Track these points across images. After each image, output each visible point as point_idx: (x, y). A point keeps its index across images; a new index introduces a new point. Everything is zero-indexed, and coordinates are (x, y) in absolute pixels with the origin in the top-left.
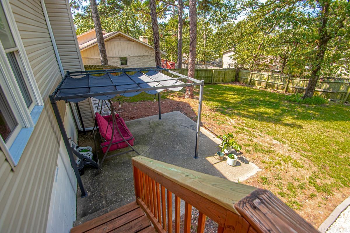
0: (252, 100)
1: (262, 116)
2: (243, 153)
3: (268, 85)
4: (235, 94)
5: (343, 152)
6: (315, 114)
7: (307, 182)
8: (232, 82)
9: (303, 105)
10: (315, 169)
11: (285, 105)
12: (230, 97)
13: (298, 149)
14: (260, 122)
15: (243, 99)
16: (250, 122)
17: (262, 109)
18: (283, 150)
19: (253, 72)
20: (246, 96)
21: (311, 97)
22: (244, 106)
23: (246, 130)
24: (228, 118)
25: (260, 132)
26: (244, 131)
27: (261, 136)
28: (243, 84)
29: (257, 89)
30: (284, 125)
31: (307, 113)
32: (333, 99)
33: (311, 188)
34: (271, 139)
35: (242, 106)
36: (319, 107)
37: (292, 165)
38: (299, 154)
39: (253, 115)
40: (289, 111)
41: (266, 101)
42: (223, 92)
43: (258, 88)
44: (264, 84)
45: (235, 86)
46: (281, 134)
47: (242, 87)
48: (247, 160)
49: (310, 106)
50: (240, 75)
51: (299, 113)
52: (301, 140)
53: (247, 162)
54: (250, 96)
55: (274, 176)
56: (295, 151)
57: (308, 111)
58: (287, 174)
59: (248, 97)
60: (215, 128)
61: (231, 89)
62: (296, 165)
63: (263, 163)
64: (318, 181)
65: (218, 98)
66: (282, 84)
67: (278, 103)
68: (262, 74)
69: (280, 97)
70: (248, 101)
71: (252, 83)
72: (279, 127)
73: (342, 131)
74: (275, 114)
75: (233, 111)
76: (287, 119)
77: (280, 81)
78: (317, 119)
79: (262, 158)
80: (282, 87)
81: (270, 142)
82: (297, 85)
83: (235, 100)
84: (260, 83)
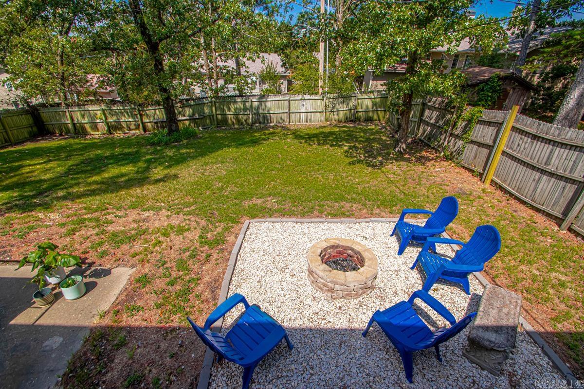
0: (91, 161)
1: (116, 182)
2: (94, 263)
3: (112, 128)
4: (50, 161)
5: (227, 187)
6: (190, 153)
7: (197, 244)
8: (33, 137)
9: (173, 144)
10: (203, 223)
11: (149, 152)
12: (38, 169)
13: (179, 208)
14: (114, 195)
15: (70, 164)
16: (95, 201)
17: (113, 171)
18: (159, 220)
19: (70, 110)
20: (77, 156)
21: (177, 130)
22: (76, 176)
23: (89, 220)
24: (41, 215)
25: (118, 210)
26: (84, 225)
27: (120, 217)
28: (61, 135)
29: (95, 138)
30: (154, 184)
31: (180, 154)
32: (204, 126)
33: (204, 248)
34: (138, 214)
35: (72, 179)
36: (193, 141)
37: (175, 235)
38: (181, 216)
39: (98, 186)
40: (156, 159)
41: (118, 155)
42: (17, 164)
43: (97, 136)
44: (103, 127)
45: (45, 145)
46: (152, 199)
47: (63, 142)
48: (106, 268)
49: (181, 143)
50: (44, 120)
51: (171, 158)
52: (181, 194)
53: (107, 272)
54: (84, 154)
55: (156, 265)
56: (175, 214)
57: (181, 151)
58: (172, 251)
59: (81, 158)
60: (14, 249)
61: (34, 154)
62: (181, 231)
63: (134, 257)
64: (209, 235)
65: (7, 182)
66: (132, 120)
67: (137, 152)
68: (90, 109)
69: (138, 143)
70: (83, 165)
71: (79, 131)
72: (148, 189)
73: (222, 162)
74: (137, 172)
75: (54, 195)
76: (156, 172)
77: (126, 116)
78: (193, 158)
79: (132, 251)
80: (135, 125)
81: (138, 218)
82: (154, 117)
83: (53, 173)
84: (95, 127)
